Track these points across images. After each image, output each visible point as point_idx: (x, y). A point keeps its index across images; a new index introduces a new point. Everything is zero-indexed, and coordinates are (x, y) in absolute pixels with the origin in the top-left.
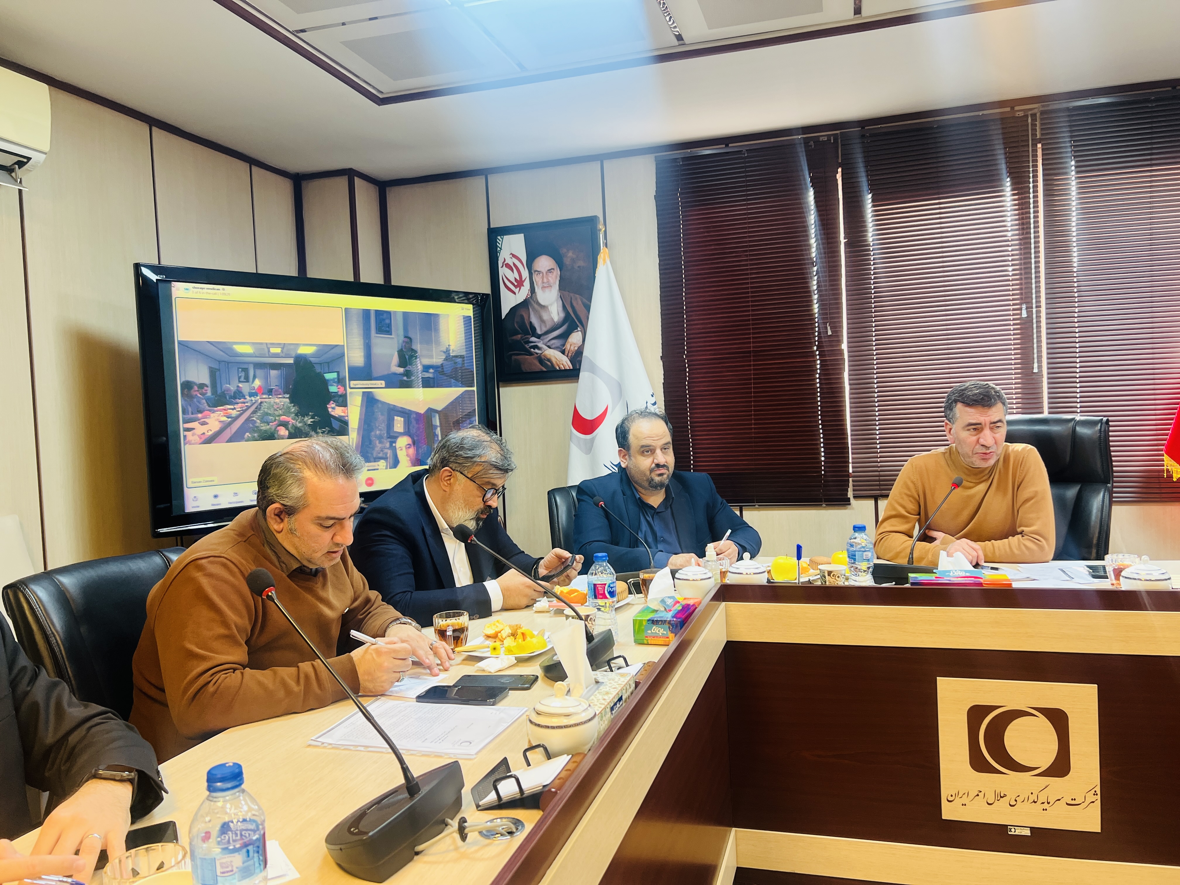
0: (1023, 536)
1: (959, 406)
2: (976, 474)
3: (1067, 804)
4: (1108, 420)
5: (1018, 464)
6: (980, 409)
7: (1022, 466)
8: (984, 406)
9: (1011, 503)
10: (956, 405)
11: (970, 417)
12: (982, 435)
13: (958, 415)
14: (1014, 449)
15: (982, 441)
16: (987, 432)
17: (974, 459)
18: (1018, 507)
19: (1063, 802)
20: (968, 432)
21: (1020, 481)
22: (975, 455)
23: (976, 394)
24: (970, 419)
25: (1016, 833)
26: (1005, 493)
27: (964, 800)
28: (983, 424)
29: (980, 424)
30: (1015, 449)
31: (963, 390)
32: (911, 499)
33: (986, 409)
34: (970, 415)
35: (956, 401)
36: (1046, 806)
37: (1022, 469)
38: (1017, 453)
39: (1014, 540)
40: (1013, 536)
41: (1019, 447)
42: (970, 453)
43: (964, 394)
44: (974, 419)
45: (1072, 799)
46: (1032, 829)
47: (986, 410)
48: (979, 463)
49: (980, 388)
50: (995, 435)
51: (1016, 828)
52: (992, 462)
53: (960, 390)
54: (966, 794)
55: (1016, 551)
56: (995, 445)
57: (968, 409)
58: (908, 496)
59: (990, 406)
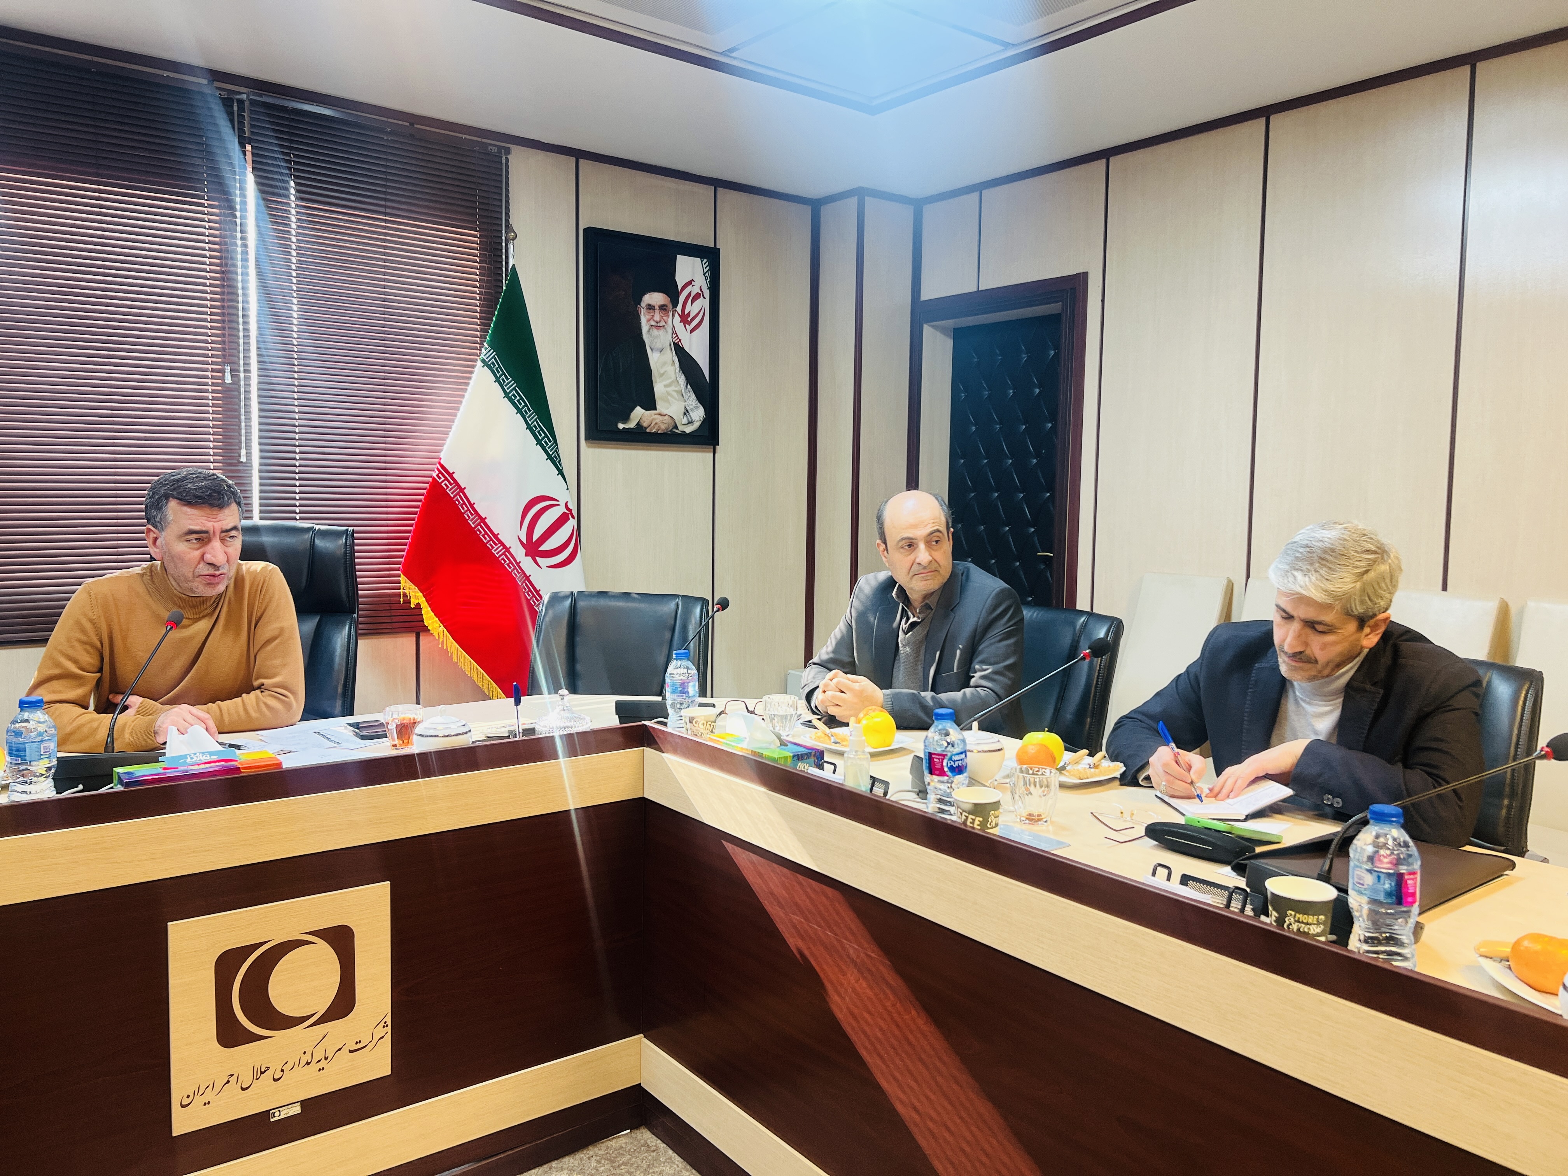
0: (262, 692)
1: (173, 504)
2: (193, 607)
3: (351, 1051)
4: (353, 530)
5: (256, 590)
6: (208, 511)
7: (263, 593)
8: (212, 506)
9: (245, 648)
10: (167, 503)
11: (190, 522)
12: (208, 548)
13: (170, 516)
14: (249, 568)
15: (208, 557)
16: (216, 544)
17: (195, 584)
18: (255, 651)
19: (345, 1050)
20: (186, 544)
21: (259, 614)
22: (197, 579)
23: (200, 488)
24: (190, 524)
25: (282, 1116)
26: (238, 634)
27: (209, 1096)
28: (211, 532)
29: (207, 532)
30: (252, 569)
31: (178, 481)
32: (88, 647)
33: (215, 511)
34: (190, 519)
35: (167, 497)
36: (323, 1063)
37: (262, 597)
38: (254, 575)
39: (250, 698)
40: (248, 693)
41: (257, 566)
42: (190, 575)
43: (180, 486)
44: (197, 524)
45: (357, 1043)
46: (303, 1103)
47: (215, 513)
48: (202, 590)
49: (205, 479)
50: (227, 550)
51: (281, 1109)
52: (221, 588)
53: (173, 480)
54: (211, 1086)
55: (254, 714)
56: (227, 564)
57: (187, 509)
58: (83, 643)
59: (221, 506)
